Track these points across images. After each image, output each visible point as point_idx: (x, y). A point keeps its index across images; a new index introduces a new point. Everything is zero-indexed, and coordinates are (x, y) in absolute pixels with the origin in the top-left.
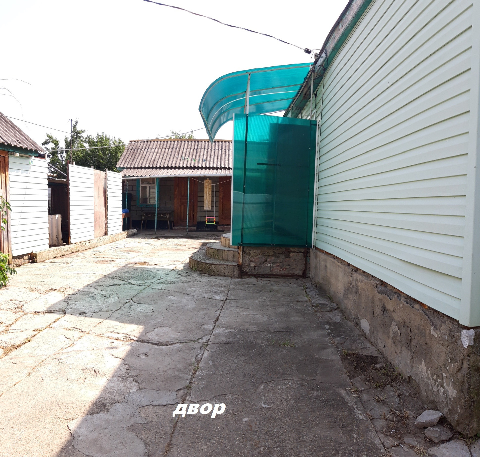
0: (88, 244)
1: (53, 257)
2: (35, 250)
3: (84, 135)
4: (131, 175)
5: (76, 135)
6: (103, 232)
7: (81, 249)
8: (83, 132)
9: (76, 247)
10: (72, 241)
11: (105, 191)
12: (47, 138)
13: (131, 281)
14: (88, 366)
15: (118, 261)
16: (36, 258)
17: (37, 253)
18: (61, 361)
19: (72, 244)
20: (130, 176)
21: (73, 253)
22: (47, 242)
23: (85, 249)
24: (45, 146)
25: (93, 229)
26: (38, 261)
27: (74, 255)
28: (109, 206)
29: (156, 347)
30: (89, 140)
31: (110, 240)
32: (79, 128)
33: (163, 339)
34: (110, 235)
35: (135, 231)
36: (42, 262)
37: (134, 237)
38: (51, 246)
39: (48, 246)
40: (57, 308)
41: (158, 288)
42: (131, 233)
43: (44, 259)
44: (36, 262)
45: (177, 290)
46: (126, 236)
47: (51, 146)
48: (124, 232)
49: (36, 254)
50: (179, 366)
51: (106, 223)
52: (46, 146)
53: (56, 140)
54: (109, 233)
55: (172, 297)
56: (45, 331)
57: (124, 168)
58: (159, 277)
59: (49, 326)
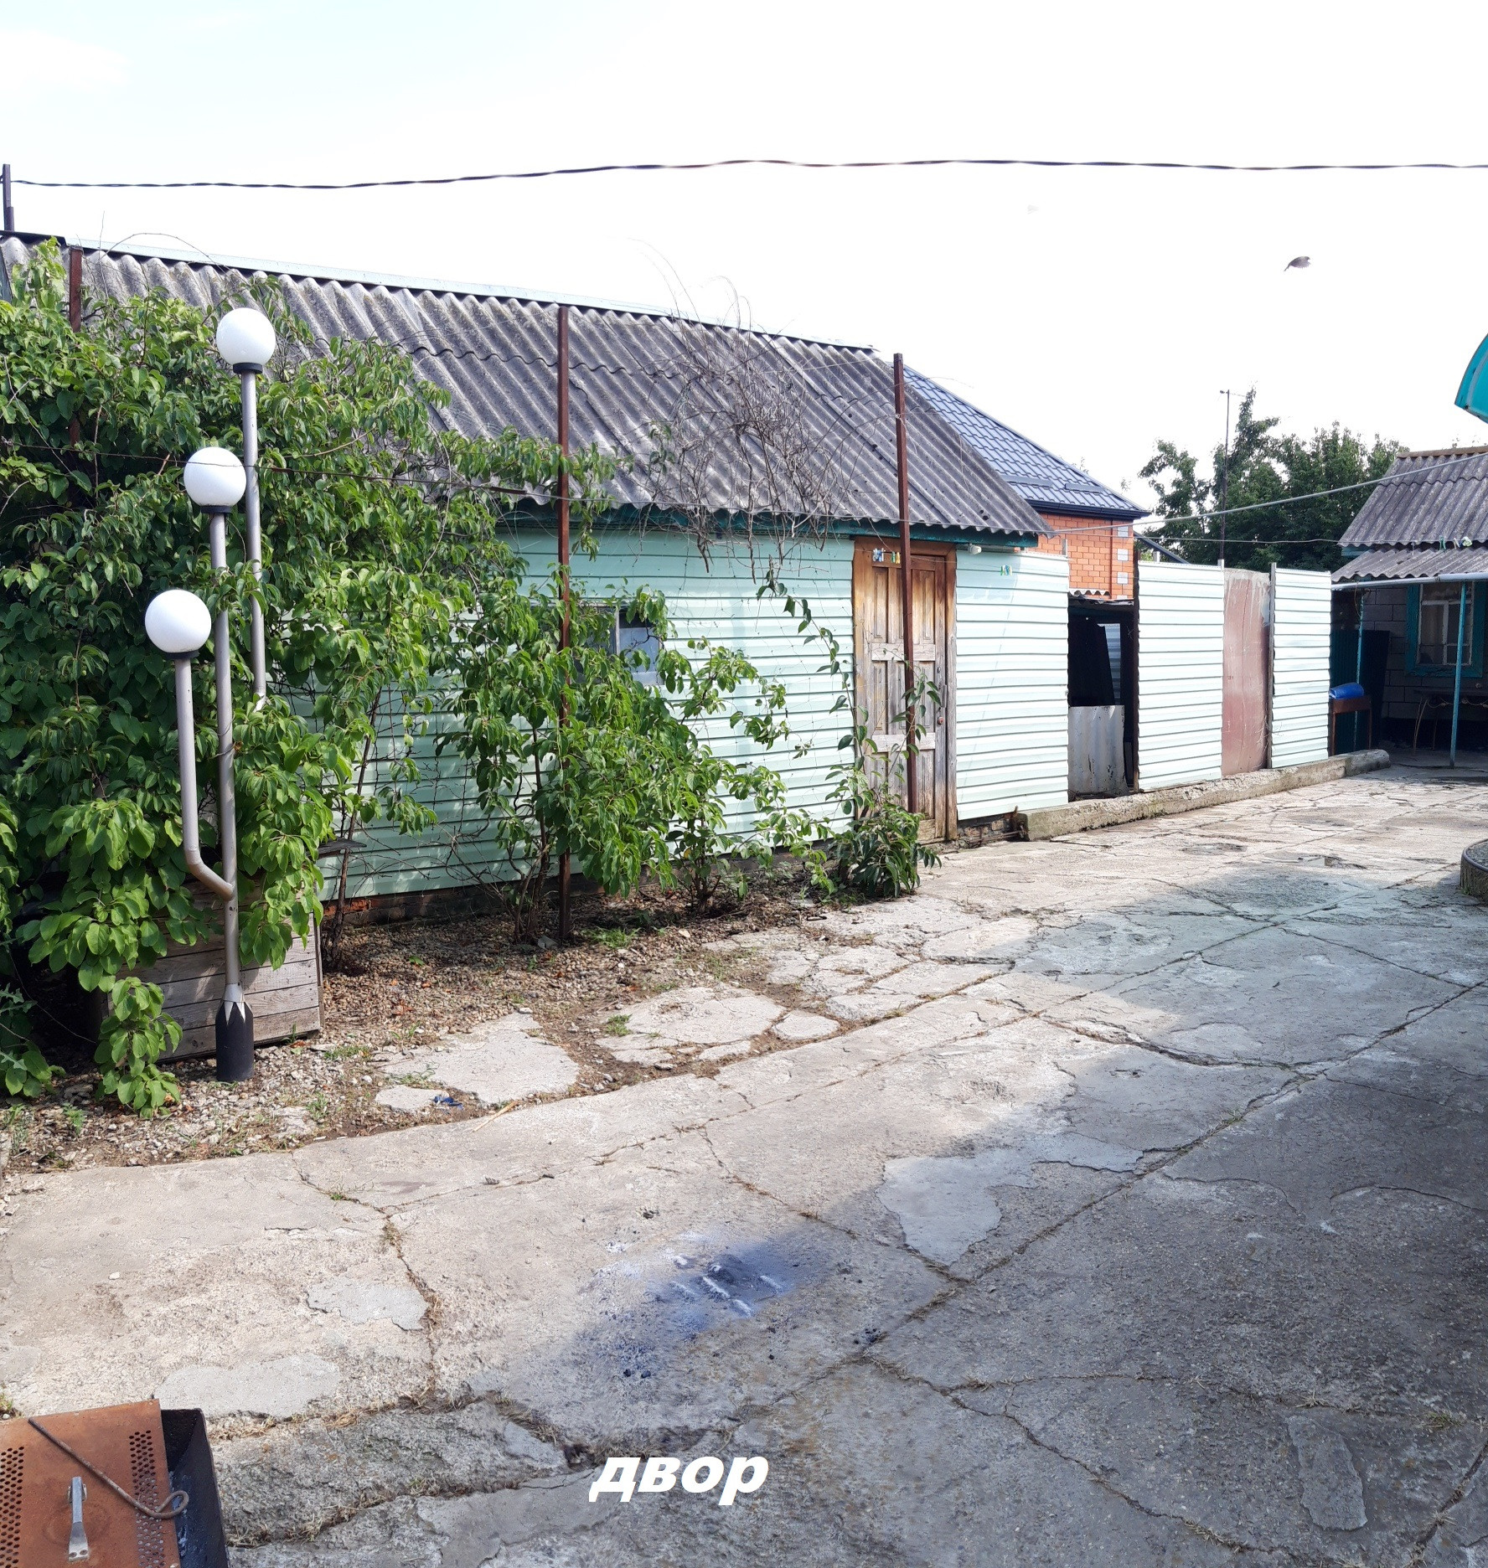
0: (1195, 795)
1: (1077, 828)
2: (1025, 806)
3: (1273, 433)
4: (1376, 575)
5: (1251, 433)
6: (1258, 758)
7: (1169, 808)
8: (1271, 423)
9: (1154, 803)
10: (1143, 784)
11: (1267, 634)
12: (1159, 453)
13: (1239, 907)
14: (987, 1079)
15: (1252, 848)
16: (1026, 829)
17: (1029, 814)
18: (939, 1061)
19: (1142, 792)
20: (1370, 577)
21: (1143, 818)
22: (1064, 783)
23: (1183, 807)
24: (1150, 479)
25: (1218, 748)
26: (1031, 836)
27: (1142, 826)
28: (1278, 677)
29: (1173, 1062)
30: (1288, 449)
31: (1278, 784)
32: (1258, 415)
33: (1202, 1050)
34: (1280, 770)
35: (1380, 755)
36: (1044, 839)
37: (1373, 774)
38: (1073, 797)
39: (1065, 795)
40: (999, 955)
41: (1302, 931)
42: (1363, 763)
43: (1051, 832)
44: (1026, 839)
45: (1350, 943)
46: (1341, 773)
47: (1169, 477)
48: (1334, 758)
49: (1025, 816)
50: (1195, 1108)
51: (1268, 733)
52: (1153, 476)
53: (1184, 455)
54: (1276, 762)
55: (1320, 958)
56: (944, 1000)
57: (1363, 548)
58: (1330, 903)
59: (956, 992)
